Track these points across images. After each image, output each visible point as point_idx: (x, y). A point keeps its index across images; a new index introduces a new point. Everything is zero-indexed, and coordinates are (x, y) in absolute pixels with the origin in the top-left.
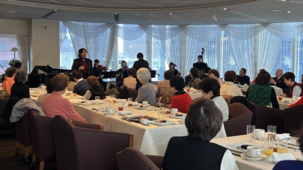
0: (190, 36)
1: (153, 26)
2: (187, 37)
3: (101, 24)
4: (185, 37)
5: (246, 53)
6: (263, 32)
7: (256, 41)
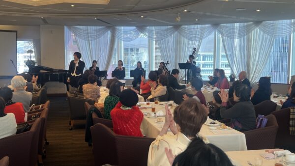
2: (182, 38)
3: (102, 27)
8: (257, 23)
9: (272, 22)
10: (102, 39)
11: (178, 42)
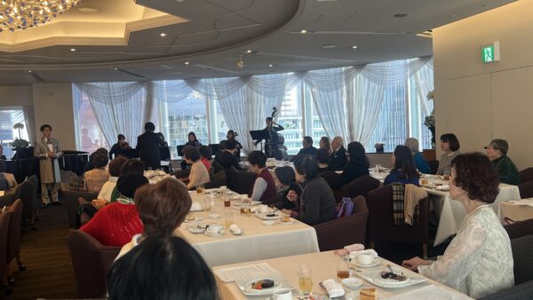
1: (203, 80)
2: (255, 94)
8: (360, 67)
9: (379, 64)
10: (133, 100)
11: (249, 101)
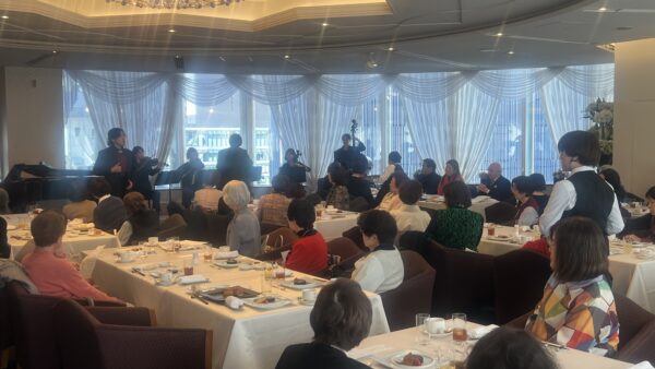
0: (326, 96)
1: (254, 77)
2: (322, 99)
3: (148, 74)
4: (317, 98)
5: (435, 129)
6: (465, 86)
7: (452, 106)
